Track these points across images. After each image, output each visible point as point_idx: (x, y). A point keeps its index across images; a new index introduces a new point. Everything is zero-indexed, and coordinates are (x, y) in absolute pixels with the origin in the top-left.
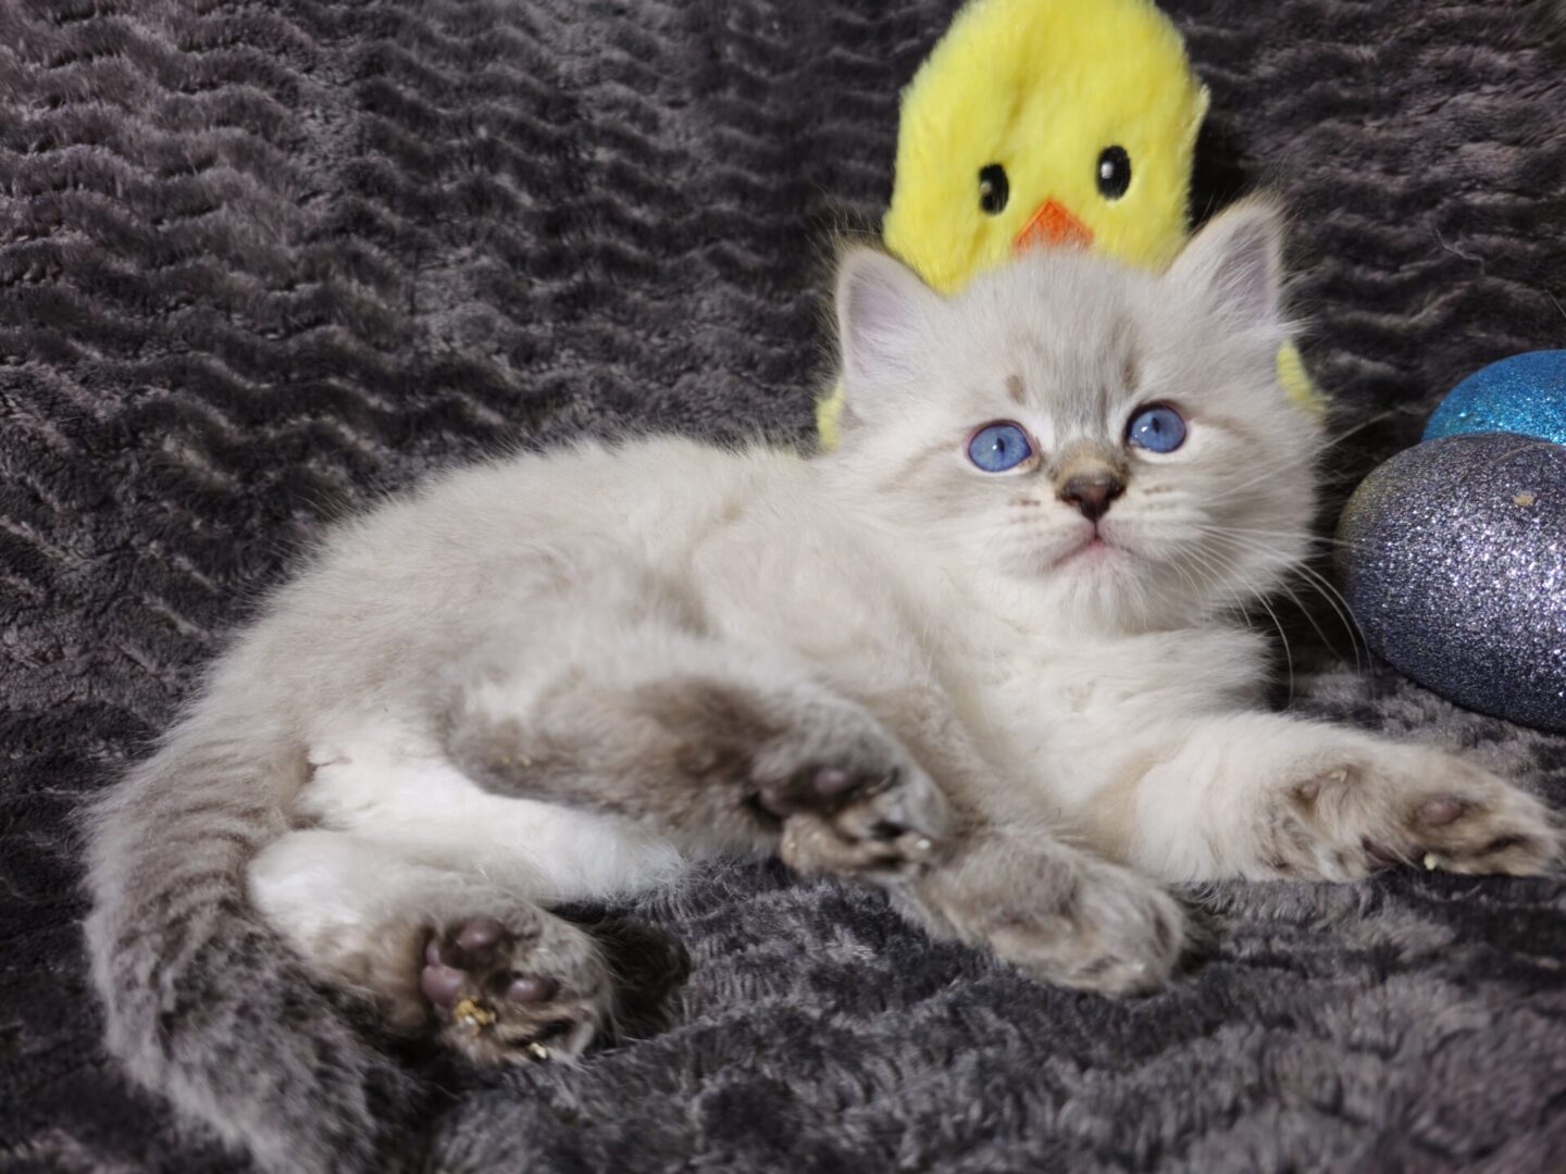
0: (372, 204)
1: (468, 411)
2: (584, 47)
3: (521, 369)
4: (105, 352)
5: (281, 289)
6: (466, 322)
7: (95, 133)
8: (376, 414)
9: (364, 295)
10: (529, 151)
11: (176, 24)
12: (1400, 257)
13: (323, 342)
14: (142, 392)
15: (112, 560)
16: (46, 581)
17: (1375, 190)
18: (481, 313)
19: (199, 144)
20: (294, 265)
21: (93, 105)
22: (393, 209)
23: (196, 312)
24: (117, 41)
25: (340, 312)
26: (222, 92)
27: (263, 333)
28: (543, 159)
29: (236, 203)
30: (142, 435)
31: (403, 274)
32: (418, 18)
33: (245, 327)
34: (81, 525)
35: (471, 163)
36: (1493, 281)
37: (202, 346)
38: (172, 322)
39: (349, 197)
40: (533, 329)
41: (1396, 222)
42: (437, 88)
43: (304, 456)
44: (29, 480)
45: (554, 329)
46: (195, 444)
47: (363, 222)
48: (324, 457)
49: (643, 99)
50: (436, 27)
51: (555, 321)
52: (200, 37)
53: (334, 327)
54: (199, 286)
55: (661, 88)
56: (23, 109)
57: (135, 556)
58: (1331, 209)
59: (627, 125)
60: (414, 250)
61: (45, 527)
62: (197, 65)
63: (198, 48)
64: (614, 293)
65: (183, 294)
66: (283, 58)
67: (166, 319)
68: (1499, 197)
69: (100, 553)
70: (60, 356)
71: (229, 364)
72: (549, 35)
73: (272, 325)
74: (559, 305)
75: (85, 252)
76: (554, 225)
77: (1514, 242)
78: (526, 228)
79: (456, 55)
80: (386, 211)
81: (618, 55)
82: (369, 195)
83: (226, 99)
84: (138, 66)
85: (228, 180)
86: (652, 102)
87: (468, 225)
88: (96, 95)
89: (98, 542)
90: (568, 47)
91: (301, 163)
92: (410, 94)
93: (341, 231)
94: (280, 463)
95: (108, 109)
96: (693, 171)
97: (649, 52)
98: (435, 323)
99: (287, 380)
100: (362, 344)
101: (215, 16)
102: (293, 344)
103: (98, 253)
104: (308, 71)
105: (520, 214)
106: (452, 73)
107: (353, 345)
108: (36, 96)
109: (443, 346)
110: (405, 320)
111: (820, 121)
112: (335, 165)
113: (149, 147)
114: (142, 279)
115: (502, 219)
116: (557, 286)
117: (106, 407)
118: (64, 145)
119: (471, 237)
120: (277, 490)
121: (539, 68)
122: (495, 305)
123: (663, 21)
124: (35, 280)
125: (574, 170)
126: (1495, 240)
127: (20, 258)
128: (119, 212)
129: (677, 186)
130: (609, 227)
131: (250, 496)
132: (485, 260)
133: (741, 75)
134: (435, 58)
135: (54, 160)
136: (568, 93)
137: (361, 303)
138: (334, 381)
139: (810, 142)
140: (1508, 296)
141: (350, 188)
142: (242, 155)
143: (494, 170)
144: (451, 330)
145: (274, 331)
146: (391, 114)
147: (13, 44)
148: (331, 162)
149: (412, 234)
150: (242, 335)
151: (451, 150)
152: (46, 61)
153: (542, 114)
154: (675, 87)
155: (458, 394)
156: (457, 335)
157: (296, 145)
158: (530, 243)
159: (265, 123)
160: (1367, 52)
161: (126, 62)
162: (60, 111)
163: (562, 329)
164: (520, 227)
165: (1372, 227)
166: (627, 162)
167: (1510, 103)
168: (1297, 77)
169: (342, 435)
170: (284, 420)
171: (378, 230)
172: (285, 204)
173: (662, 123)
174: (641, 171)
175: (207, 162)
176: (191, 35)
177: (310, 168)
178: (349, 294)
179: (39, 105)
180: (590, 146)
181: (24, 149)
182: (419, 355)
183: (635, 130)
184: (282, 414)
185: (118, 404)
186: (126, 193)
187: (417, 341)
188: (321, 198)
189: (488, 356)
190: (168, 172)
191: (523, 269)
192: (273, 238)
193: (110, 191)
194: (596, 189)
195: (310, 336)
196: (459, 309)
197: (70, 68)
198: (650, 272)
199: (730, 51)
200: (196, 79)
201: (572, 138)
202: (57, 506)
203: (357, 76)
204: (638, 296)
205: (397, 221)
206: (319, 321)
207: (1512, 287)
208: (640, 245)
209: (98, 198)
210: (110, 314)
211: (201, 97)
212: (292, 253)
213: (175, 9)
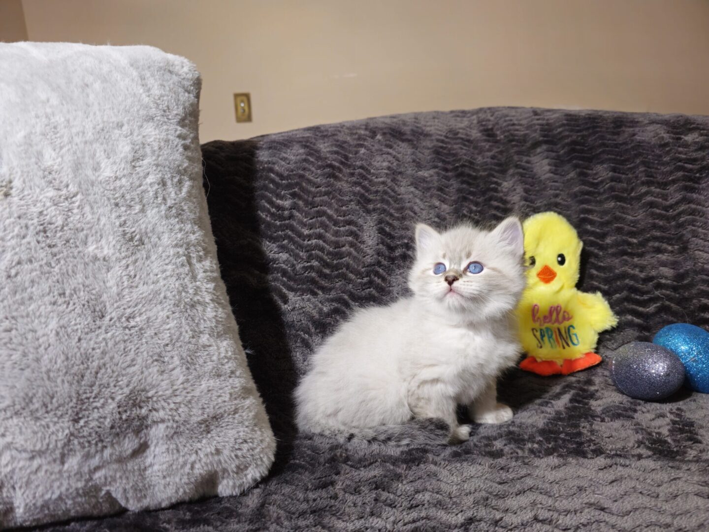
0: (381, 259)
2: (428, 218)
4: (323, 293)
5: (360, 279)
6: (402, 289)
7: (320, 237)
9: (379, 282)
11: (337, 210)
12: (643, 293)
13: (370, 293)
14: (332, 305)
17: (637, 276)
19: (342, 241)
20: (363, 273)
21: (318, 230)
22: (385, 260)
23: (342, 284)
24: (324, 213)
25: (374, 286)
26: (347, 227)
27: (356, 290)
29: (350, 256)
30: (333, 315)
31: (387, 277)
32: (389, 209)
33: (353, 288)
34: (318, 337)
35: (403, 248)
36: (667, 303)
37: (343, 292)
39: (375, 256)
41: (642, 284)
42: (394, 228)
44: (308, 324)
50: (392, 211)
53: (373, 290)
54: (344, 277)
56: (304, 230)
58: (625, 279)
60: (390, 271)
61: (310, 336)
62: (342, 221)
63: (341, 216)
65: (339, 279)
66: (360, 220)
68: (669, 282)
70: (315, 294)
71: (349, 297)
72: (420, 214)
75: (318, 267)
77: (673, 294)
81: (437, 220)
82: (380, 256)
83: (347, 231)
84: (328, 220)
85: (348, 250)
91: (364, 247)
92: (387, 229)
93: (374, 265)
95: (322, 231)
98: (395, 289)
100: (379, 294)
101: (344, 208)
102: (363, 293)
103: (321, 267)
104: (365, 223)
106: (396, 223)
108: (307, 227)
109: (397, 295)
110: (388, 288)
113: (331, 241)
114: (331, 275)
117: (325, 308)
118: (313, 239)
124: (308, 273)
126: (668, 292)
127: (305, 268)
128: (325, 257)
134: (393, 220)
135: (312, 243)
137: (378, 284)
140: (671, 308)
141: (376, 254)
142: (352, 245)
145: (359, 289)
146: (384, 235)
148: (371, 247)
149: (389, 267)
150: (352, 290)
151: (398, 245)
157: (363, 242)
159: (356, 236)
160: (635, 241)
162: (312, 231)
165: (637, 285)
167: (671, 258)
168: (616, 244)
171: (382, 265)
172: (361, 258)
175: (343, 246)
176: (339, 213)
177: (366, 248)
178: (375, 281)
179: (307, 229)
185: (328, 308)
186: (327, 253)
188: (369, 256)
190: (335, 248)
192: (358, 266)
193: (323, 252)
197: (314, 220)
200: (341, 225)
205: (386, 263)
206: (369, 288)
207: (672, 305)
209: (320, 253)
210: (323, 283)
211: (342, 229)
212: (363, 270)
213: (336, 206)
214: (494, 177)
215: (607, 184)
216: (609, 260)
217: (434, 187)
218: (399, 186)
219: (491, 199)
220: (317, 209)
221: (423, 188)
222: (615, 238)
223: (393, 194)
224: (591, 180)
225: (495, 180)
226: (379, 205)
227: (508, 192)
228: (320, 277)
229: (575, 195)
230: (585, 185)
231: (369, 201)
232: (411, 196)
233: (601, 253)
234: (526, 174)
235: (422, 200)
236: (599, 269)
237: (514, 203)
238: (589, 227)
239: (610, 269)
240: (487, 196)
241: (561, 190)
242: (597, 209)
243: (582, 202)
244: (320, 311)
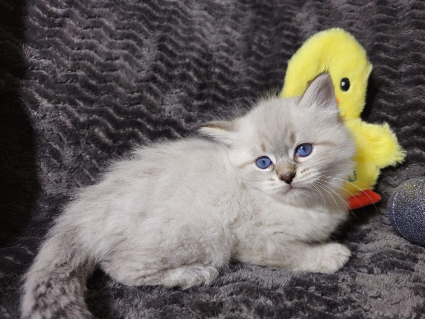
0: (156, 75)
1: (172, 133)
2: (216, 41)
3: (187, 123)
4: (84, 104)
5: (130, 93)
6: (175, 109)
7: (91, 47)
8: (148, 130)
9: (151, 98)
10: (198, 67)
11: (116, 22)
13: (139, 109)
14: (92, 116)
15: (77, 159)
16: (60, 161)
18: (179, 107)
19: (116, 54)
20: (134, 88)
21: (92, 40)
22: (162, 77)
23: (108, 97)
24: (101, 25)
25: (144, 102)
26: (124, 41)
27: (124, 104)
28: (202, 69)
29: (123, 70)
30: (90, 127)
31: (161, 94)
32: (175, 28)
33: (120, 102)
34: (71, 148)
35: (183, 68)
37: (108, 106)
38: (102, 98)
39: (151, 72)
40: (192, 113)
42: (177, 47)
43: (129, 139)
44: (60, 134)
45: (197, 114)
46: (103, 131)
47: (153, 79)
48: (134, 140)
49: (230, 57)
50: (180, 31)
51: (198, 112)
52: (121, 26)
53: (141, 105)
54: (110, 90)
55: (235, 55)
56: (75, 39)
57: (83, 159)
59: (224, 63)
60: (165, 88)
61: (62, 147)
62: (119, 33)
63: (120, 29)
64: (214, 107)
65: (106, 91)
66: (140, 34)
67: (100, 97)
69: (74, 156)
70: (73, 104)
71: (114, 111)
72: (208, 37)
73: (126, 103)
74: (200, 108)
75: (84, 77)
76: (202, 87)
78: (195, 86)
79: (183, 39)
80: (160, 77)
81: (225, 45)
82: (156, 72)
83: (124, 43)
84: (105, 31)
85: (122, 64)
86: (232, 58)
87: (180, 84)
88: (93, 38)
89: (74, 153)
90: (212, 41)
91: (140, 62)
92: (170, 47)
93: (148, 81)
94: (123, 140)
95: (95, 41)
96: (240, 78)
97: (233, 45)
98: (167, 108)
99: (128, 118)
100: (148, 111)
101: (125, 22)
102: (131, 108)
103: (87, 78)
104: (146, 38)
105: (193, 83)
106: (181, 44)
107: (146, 111)
108: (79, 36)
109: (168, 114)
110: (160, 106)
111: (276, 68)
112: (149, 64)
113: (104, 53)
114: (97, 86)
115: (188, 83)
116: (200, 103)
117: (82, 119)
118: (83, 49)
119: (180, 87)
120: (121, 146)
121: (204, 46)
122: (183, 106)
123: (238, 37)
124: (70, 83)
125: (209, 73)
127: (68, 77)
128: (94, 68)
129: (235, 81)
130: (216, 89)
131: (114, 147)
132: (182, 94)
133: (256, 54)
134: (178, 39)
135: (80, 53)
136: (211, 53)
137: (150, 100)
138: (139, 120)
139: (272, 74)
141: (152, 70)
142: (126, 58)
143: (189, 70)
144: (171, 111)
145: (127, 104)
146: (165, 52)
147: (75, 22)
148: (148, 63)
149: (165, 84)
150: (119, 104)
151: (178, 64)
152: (83, 28)
153: (203, 58)
154: (238, 55)
155: (170, 128)
156: (172, 112)
157: (140, 57)
158: (195, 91)
159: (133, 50)
161: (102, 30)
162: (84, 41)
163: (199, 114)
164: (193, 86)
166: (223, 73)
169: (139, 135)
170: (125, 129)
171: (157, 82)
172: (135, 72)
173: (234, 64)
174: (226, 76)
175: (117, 58)
176: (119, 25)
177: (143, 64)
178: (147, 97)
179: (79, 38)
180: (214, 67)
181: (73, 49)
182: (162, 116)
183: (227, 65)
184: (125, 127)
185: (86, 118)
186: (97, 64)
187: (162, 112)
188: (144, 72)
189: (179, 119)
190: (107, 59)
191: (192, 97)
192: (130, 80)
193: (92, 62)
194: (214, 79)
195: (135, 107)
196: (174, 105)
197: (88, 30)
198: (225, 103)
199: (254, 48)
200: (118, 37)
201: (210, 65)
202: (65, 141)
203: (158, 41)
204: (220, 108)
205: (162, 80)
206: (138, 103)
208: (223, 95)
209: (89, 64)
210: (87, 94)
211: (119, 41)
212: (134, 85)
213: (116, 19)
214: (291, 9)
215: (408, 11)
216: (401, 89)
217: (229, 15)
218: (192, 9)
219: (282, 29)
220: (94, 19)
221: (217, 14)
222: (410, 66)
223: (183, 15)
224: (391, 8)
225: (291, 11)
226: (165, 24)
227: (301, 22)
228: (83, 87)
229: (372, 23)
230: (383, 13)
231: (154, 18)
232: (202, 19)
233: (393, 82)
234: (322, 5)
235: (213, 24)
236: (388, 98)
237: (306, 32)
238: (383, 55)
239: (401, 98)
240: (279, 26)
241: (358, 19)
242: (393, 36)
243: (378, 30)
244: (75, 122)
